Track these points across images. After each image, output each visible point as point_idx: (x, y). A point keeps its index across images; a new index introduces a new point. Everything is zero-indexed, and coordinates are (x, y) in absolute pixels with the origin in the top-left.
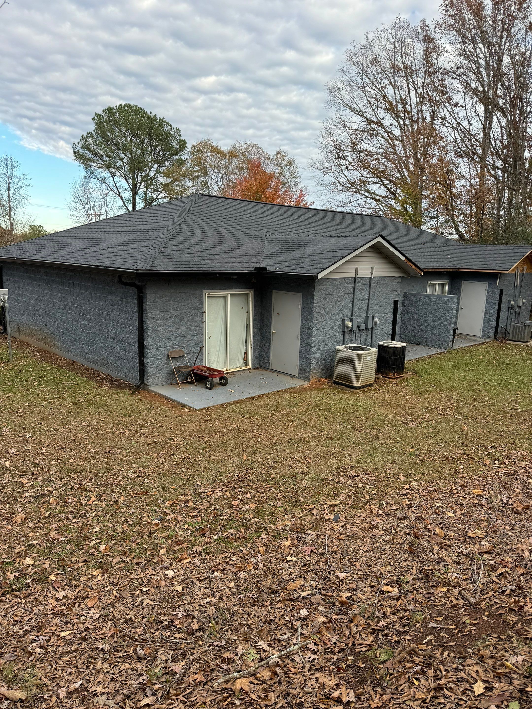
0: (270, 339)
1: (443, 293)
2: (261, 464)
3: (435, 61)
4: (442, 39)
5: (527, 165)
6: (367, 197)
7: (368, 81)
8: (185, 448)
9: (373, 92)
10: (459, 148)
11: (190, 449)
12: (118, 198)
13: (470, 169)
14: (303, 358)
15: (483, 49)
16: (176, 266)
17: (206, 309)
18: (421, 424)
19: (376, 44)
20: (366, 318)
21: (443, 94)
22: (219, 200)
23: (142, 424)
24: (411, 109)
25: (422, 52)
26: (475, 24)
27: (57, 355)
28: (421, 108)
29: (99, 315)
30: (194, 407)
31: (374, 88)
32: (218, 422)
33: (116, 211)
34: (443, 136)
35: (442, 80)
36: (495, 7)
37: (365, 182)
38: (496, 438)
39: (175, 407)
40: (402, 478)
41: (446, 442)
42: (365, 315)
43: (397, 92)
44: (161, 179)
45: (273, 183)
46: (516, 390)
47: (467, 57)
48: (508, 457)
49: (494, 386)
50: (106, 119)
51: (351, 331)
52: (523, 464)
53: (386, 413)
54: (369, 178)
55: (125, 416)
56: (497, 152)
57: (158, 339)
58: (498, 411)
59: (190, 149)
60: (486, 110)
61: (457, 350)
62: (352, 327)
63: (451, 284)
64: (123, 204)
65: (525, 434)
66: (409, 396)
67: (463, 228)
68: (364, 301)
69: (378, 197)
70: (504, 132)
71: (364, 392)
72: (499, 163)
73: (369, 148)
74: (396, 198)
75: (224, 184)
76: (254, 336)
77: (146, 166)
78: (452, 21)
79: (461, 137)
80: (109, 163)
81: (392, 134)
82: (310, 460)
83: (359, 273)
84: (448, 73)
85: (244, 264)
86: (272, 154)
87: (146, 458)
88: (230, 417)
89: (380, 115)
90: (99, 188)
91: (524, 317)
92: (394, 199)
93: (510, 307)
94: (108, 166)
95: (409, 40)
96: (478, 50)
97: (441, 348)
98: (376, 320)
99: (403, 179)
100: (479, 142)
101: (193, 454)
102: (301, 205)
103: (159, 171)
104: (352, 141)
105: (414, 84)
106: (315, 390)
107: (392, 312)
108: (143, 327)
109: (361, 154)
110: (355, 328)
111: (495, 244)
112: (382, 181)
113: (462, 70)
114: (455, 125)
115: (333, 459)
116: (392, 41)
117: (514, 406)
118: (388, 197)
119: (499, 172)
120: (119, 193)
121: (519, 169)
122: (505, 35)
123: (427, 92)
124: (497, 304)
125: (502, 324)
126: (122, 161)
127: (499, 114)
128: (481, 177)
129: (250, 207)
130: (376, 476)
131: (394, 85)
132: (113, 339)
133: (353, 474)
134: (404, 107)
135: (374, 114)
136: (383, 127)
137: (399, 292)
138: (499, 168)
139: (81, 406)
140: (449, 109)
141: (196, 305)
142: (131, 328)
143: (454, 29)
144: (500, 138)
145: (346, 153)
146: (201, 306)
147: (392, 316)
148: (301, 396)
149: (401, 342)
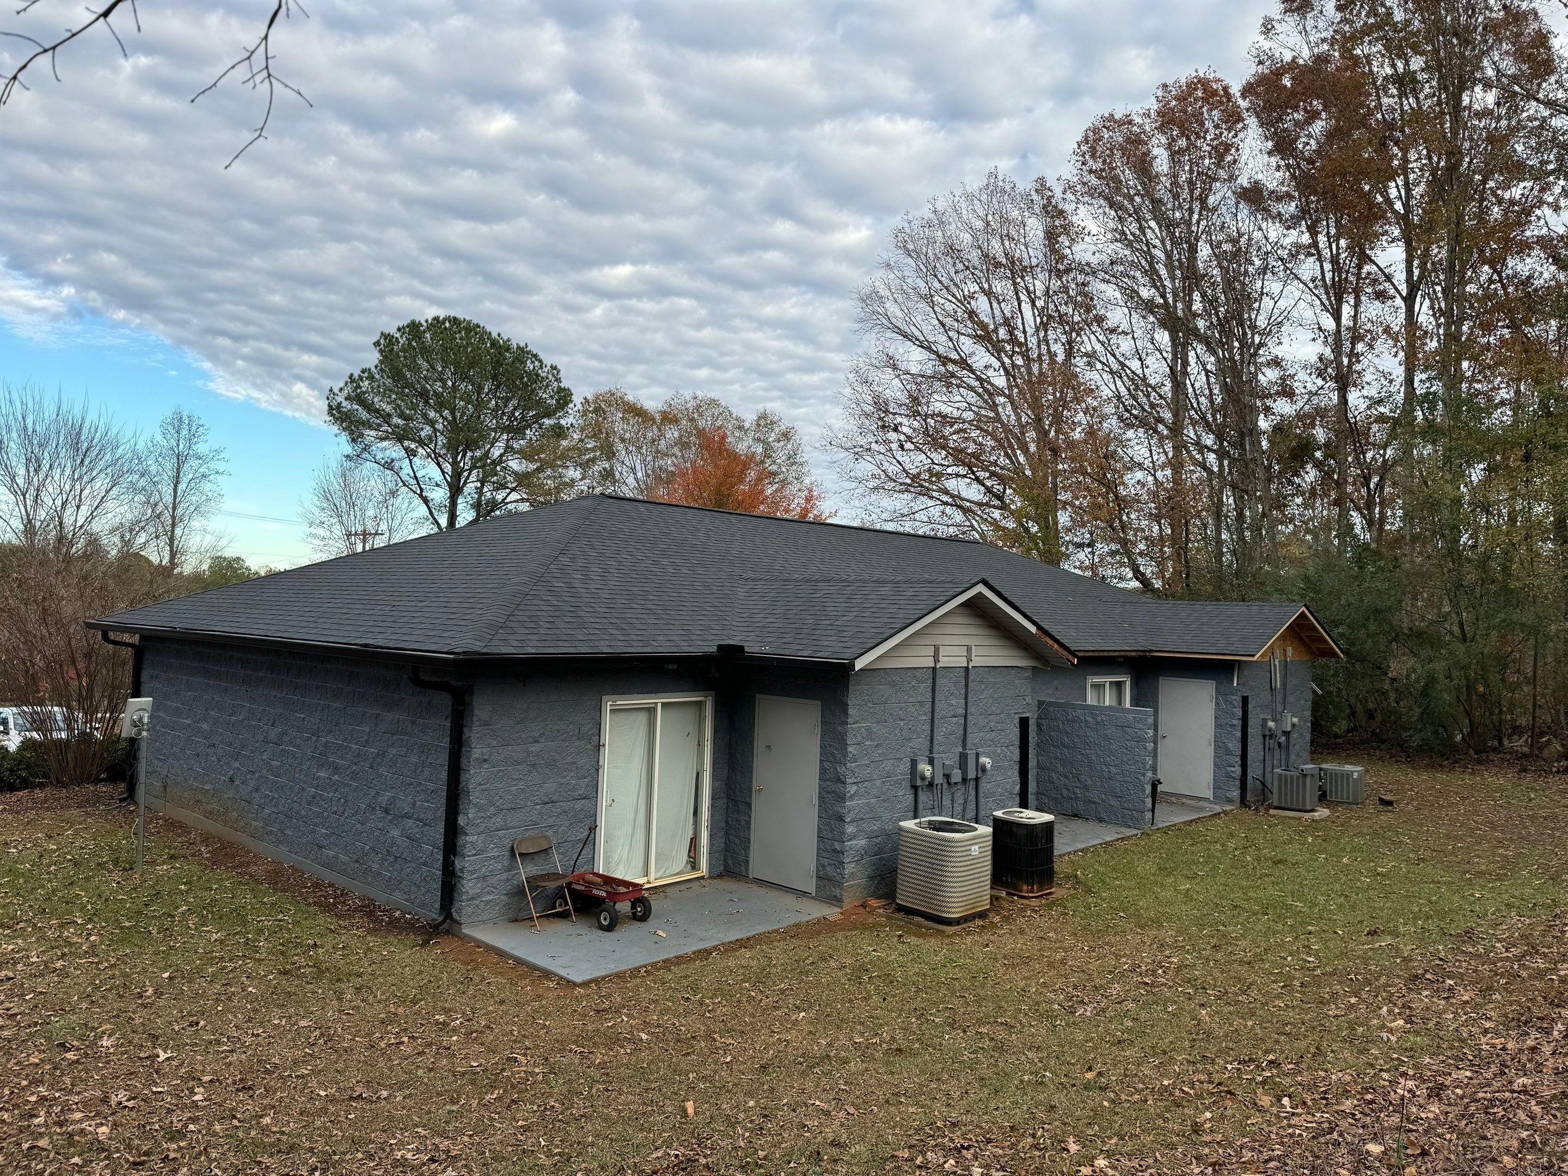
0: (749, 805)
1: (1120, 704)
2: (732, 1123)
3: (1067, 251)
4: (1078, 211)
5: (1265, 444)
6: (946, 504)
7: (937, 285)
8: (548, 1083)
9: (949, 306)
10: (1127, 410)
11: (559, 1086)
12: (417, 501)
13: (1150, 451)
14: (826, 850)
15: (1157, 230)
16: (544, 644)
17: (607, 737)
18: (1104, 1010)
19: (951, 220)
20: (963, 757)
21: (1088, 311)
22: (642, 507)
23: (444, 1023)
24: (1026, 338)
25: (1042, 235)
26: (1139, 188)
27: (249, 852)
28: (1046, 335)
29: (358, 756)
30: (571, 977)
31: (950, 298)
32: (627, 1015)
33: (411, 527)
34: (1093, 387)
35: (1083, 284)
36: (1173, 159)
37: (939, 475)
38: (1277, 1042)
39: (522, 977)
40: (1073, 1148)
41: (1165, 1053)
42: (960, 749)
43: (995, 305)
44: (515, 464)
45: (752, 474)
46: (1304, 923)
47: (1130, 245)
48: (1311, 1087)
49: (1255, 914)
50: (404, 344)
51: (931, 785)
52: (1347, 1105)
53: (1022, 984)
54: (948, 466)
55: (402, 1001)
56: (1204, 418)
57: (492, 809)
58: (1272, 973)
59: (579, 406)
60: (1173, 339)
61: (1165, 831)
62: (933, 778)
63: (1136, 684)
64: (428, 514)
65: (1340, 1029)
66: (1070, 941)
67: (1148, 569)
68: (955, 720)
69: (968, 504)
70: (1212, 380)
71: (969, 933)
72: (1209, 440)
73: (946, 409)
74: (1004, 507)
75: (648, 476)
76: (714, 798)
77: (483, 437)
78: (1094, 181)
79: (1129, 390)
80: (404, 430)
81: (989, 383)
82: (852, 1110)
83: (941, 658)
84: (1094, 273)
85: (694, 637)
86: (749, 418)
87: (450, 1112)
88: (655, 1002)
89: (963, 348)
90: (379, 480)
91: (1298, 755)
92: (1001, 508)
93: (1268, 733)
94: (400, 436)
95: (1016, 212)
96: (1149, 234)
97: (1130, 827)
98: (984, 760)
99: (1018, 469)
100: (1165, 399)
101: (567, 1100)
102: (810, 518)
103: (512, 448)
104: (910, 396)
105: (1027, 289)
106: (855, 928)
107: (1018, 743)
108: (457, 782)
109: (929, 420)
110: (939, 780)
111: (1220, 600)
112: (973, 473)
113: (1121, 268)
114: (1115, 367)
115: (907, 1105)
116: (982, 214)
117: (1305, 961)
118: (987, 504)
119: (1212, 457)
120: (421, 490)
121: (1251, 451)
122: (1197, 206)
123: (1056, 306)
124: (1239, 728)
125: (1254, 771)
126: (432, 426)
127: (1200, 348)
128: (1176, 465)
129: (707, 521)
130: (1013, 1146)
131: (989, 293)
132: (387, 811)
133: (959, 1142)
134: (1011, 333)
135: (951, 346)
136: (972, 371)
137: (1028, 699)
138: (1210, 450)
139: (298, 977)
140: (1101, 338)
141: (584, 729)
142: (431, 786)
143: (1100, 194)
144: (1207, 392)
145: (899, 419)
146: (595, 731)
147: (1017, 751)
148: (823, 943)
149: (1041, 811)
